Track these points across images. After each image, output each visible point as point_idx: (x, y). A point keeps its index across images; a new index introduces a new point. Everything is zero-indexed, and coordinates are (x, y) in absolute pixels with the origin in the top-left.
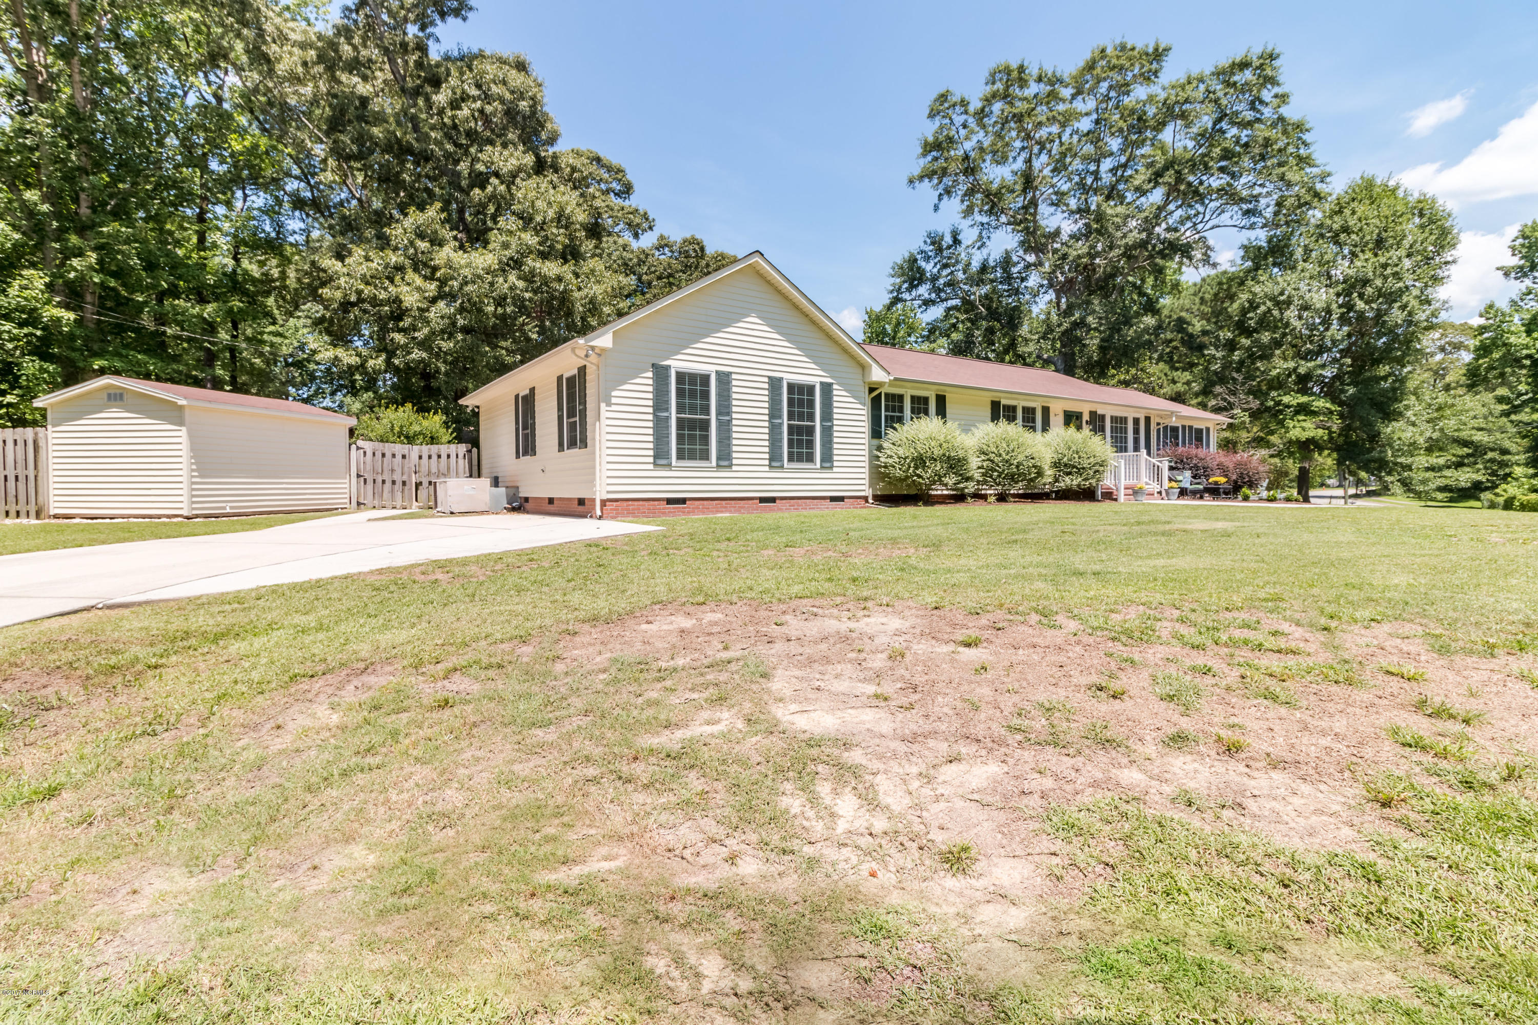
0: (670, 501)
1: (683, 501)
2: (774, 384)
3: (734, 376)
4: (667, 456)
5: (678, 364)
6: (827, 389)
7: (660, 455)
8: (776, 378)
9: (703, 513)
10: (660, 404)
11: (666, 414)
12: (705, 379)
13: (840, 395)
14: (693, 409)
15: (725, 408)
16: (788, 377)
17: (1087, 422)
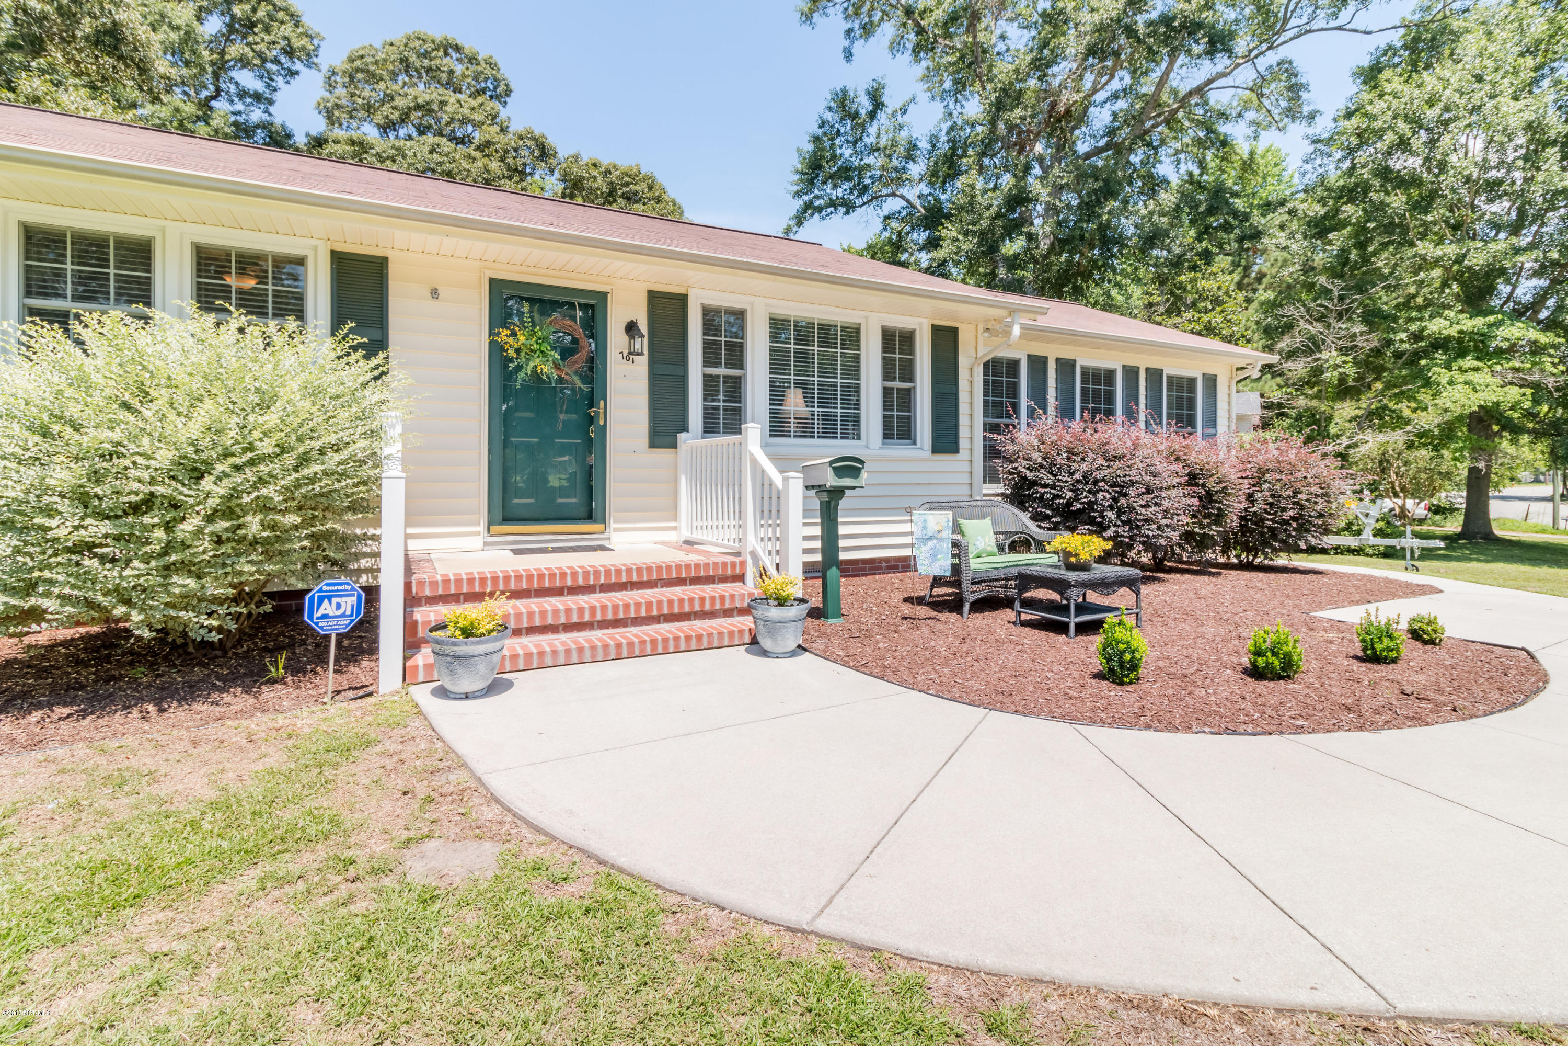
17: (631, 328)
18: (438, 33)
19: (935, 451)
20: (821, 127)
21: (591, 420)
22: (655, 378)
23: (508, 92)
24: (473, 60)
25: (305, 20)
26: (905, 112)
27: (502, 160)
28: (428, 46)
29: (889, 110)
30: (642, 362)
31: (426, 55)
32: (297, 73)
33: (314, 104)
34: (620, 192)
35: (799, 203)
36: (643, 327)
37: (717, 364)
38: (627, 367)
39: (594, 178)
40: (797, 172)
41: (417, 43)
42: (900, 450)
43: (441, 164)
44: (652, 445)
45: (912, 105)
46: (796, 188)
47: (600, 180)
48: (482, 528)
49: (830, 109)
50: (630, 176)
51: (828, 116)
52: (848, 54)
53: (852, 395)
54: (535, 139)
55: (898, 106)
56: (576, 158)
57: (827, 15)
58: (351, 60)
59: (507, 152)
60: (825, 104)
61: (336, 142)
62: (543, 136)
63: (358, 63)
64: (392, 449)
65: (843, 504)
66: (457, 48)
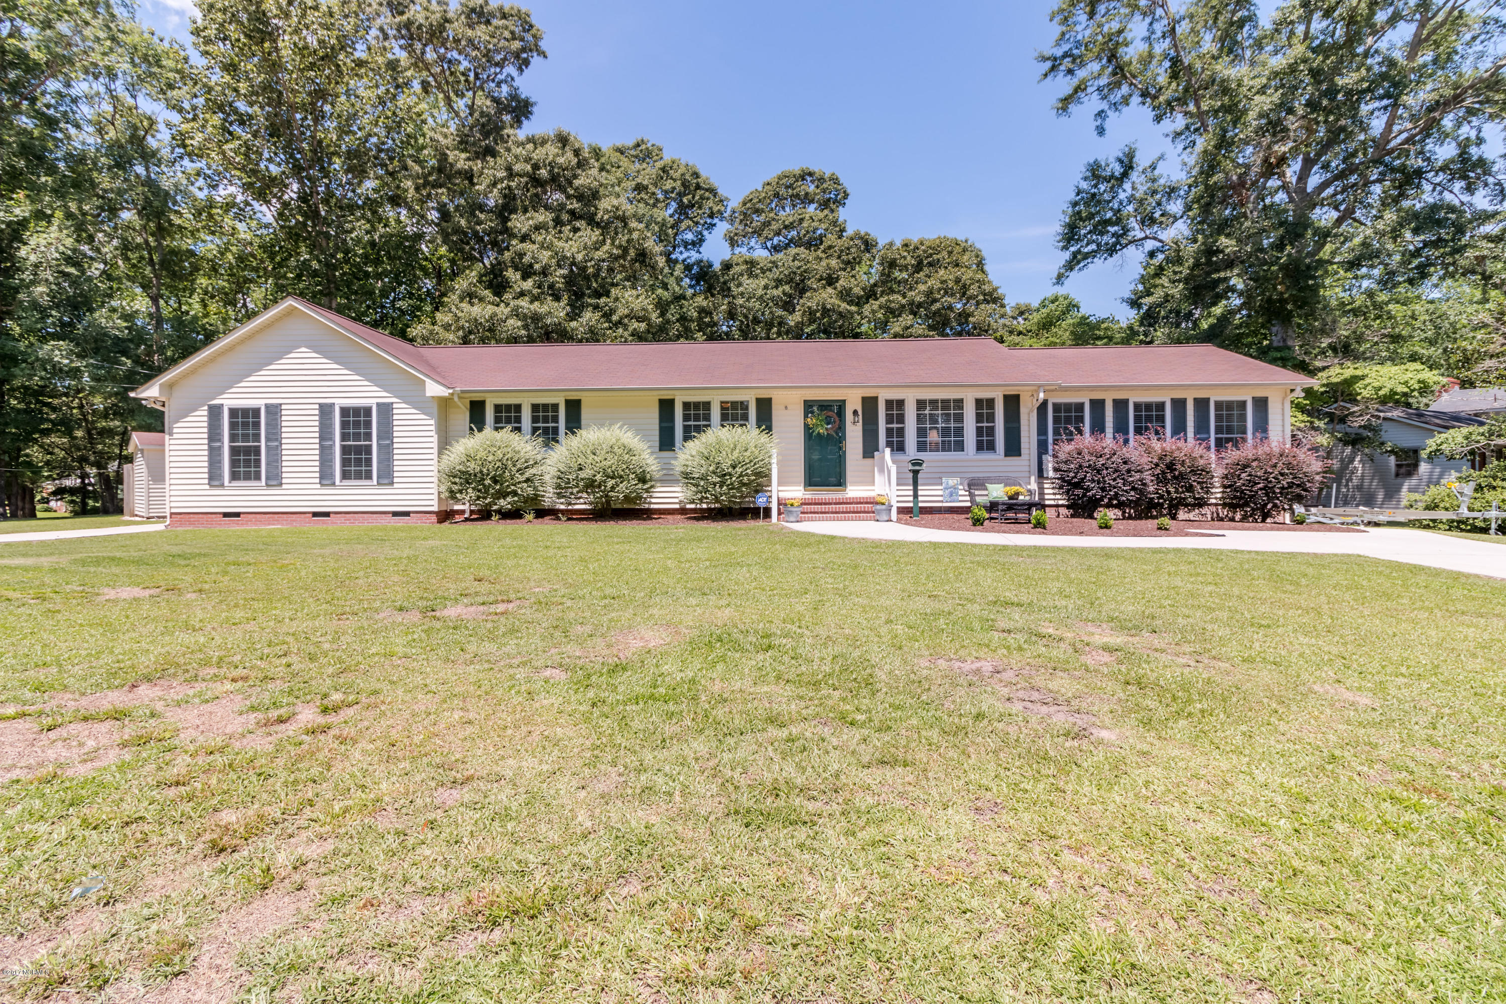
0: (226, 515)
1: (237, 515)
2: (325, 411)
3: (283, 407)
4: (220, 477)
5: (230, 400)
6: (386, 410)
7: (214, 478)
8: (326, 404)
9: (256, 525)
10: (214, 435)
11: (218, 444)
12: (256, 412)
13: (403, 413)
14: (246, 437)
15: (275, 435)
16: (340, 402)
17: (855, 413)
18: (796, 167)
19: (1006, 455)
20: (1078, 194)
21: (840, 448)
22: (865, 431)
23: (846, 195)
24: (821, 180)
25: (720, 191)
26: (1154, 169)
27: (839, 257)
28: (792, 180)
29: (1140, 169)
30: (860, 425)
31: (790, 186)
32: (715, 225)
33: (722, 235)
34: (925, 262)
35: (1067, 255)
36: (860, 413)
37: (892, 423)
38: (854, 427)
39: (905, 258)
40: (1059, 234)
41: (784, 181)
42: (986, 456)
43: (799, 268)
44: (864, 457)
45: (1161, 162)
46: (1061, 244)
47: (909, 258)
48: (802, 488)
49: (1085, 179)
50: (933, 249)
51: (1084, 185)
52: (1101, 131)
53: (959, 431)
54: (861, 238)
55: (1148, 164)
56: (891, 244)
57: (1082, 103)
58: (744, 204)
59: (842, 251)
60: (1081, 176)
61: (737, 264)
62: (867, 234)
63: (748, 205)
64: (774, 460)
65: (919, 476)
66: (811, 174)
